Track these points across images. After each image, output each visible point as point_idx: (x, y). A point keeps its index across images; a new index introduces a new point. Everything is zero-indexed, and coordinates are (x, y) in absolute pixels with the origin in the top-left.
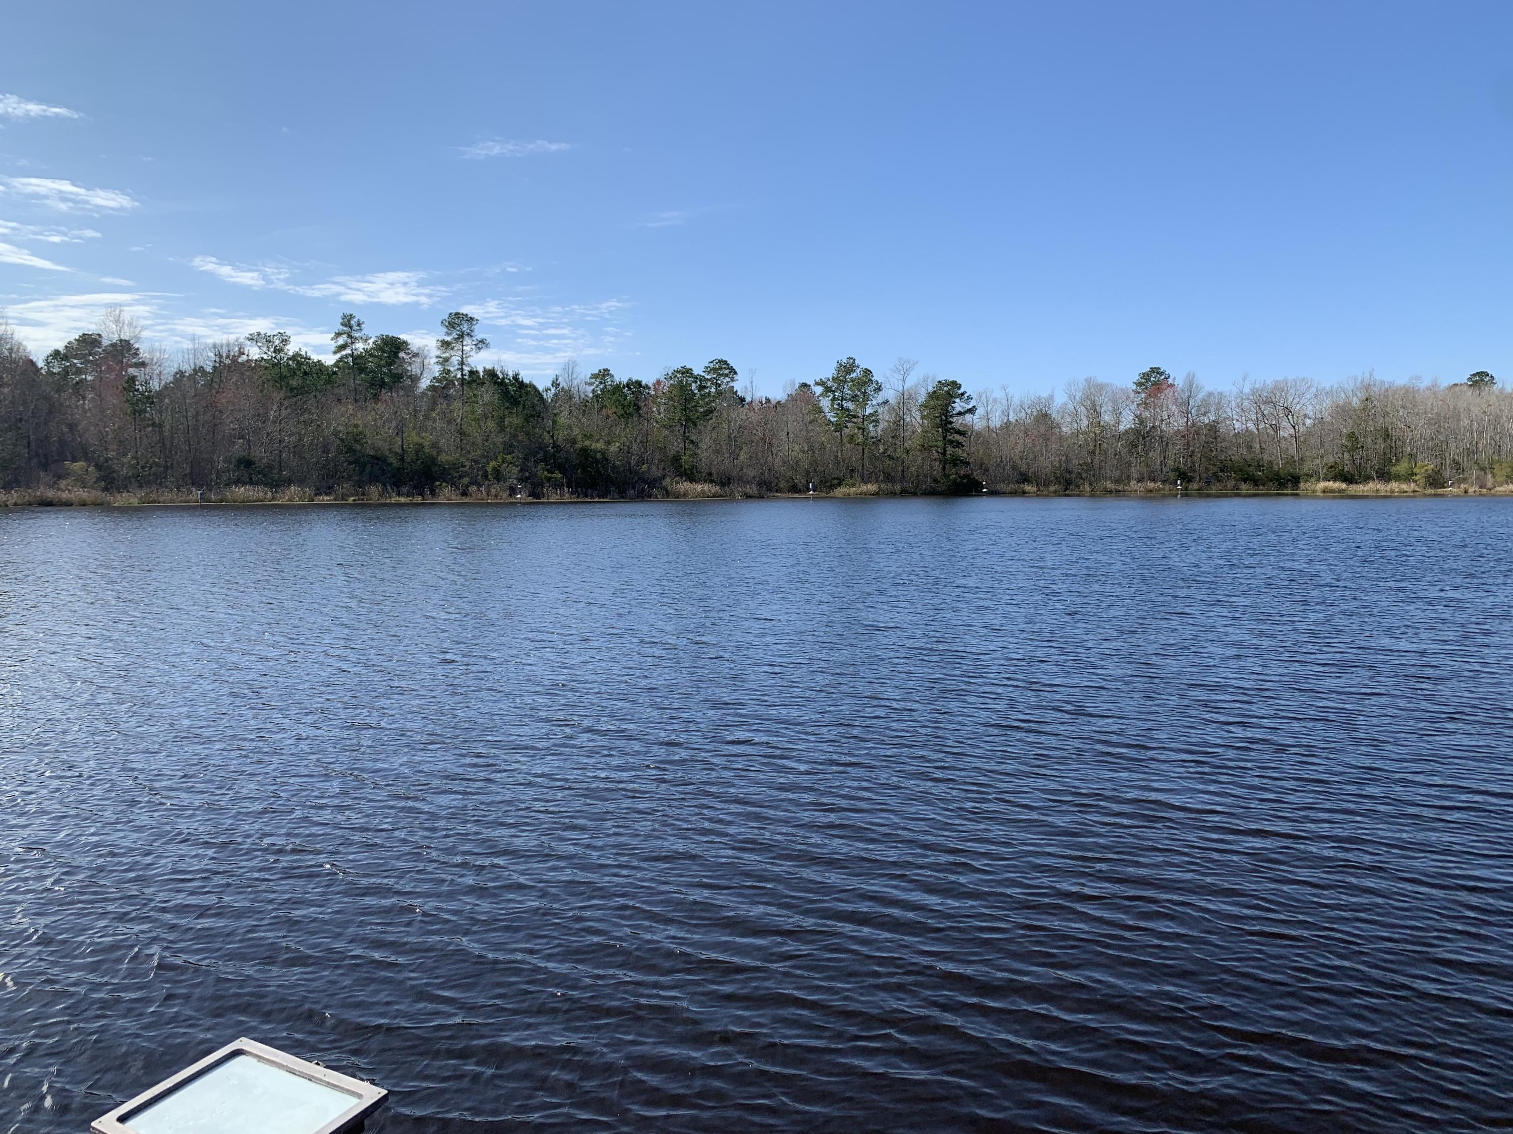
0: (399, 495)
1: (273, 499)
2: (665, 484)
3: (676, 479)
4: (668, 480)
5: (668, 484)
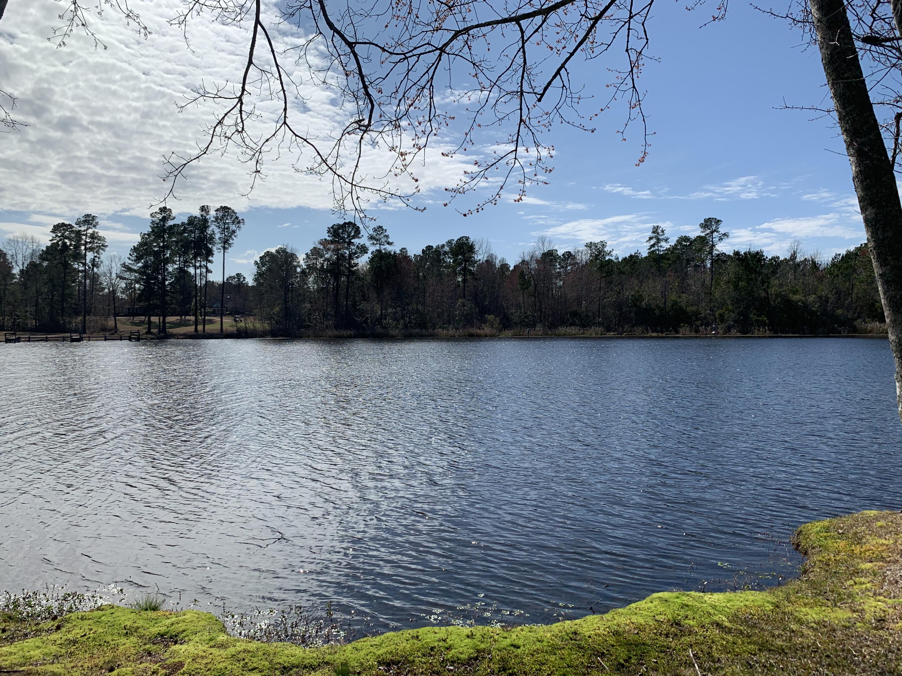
0: (652, 332)
1: (583, 334)
2: (855, 323)
3: (867, 320)
4: (859, 321)
5: (858, 323)
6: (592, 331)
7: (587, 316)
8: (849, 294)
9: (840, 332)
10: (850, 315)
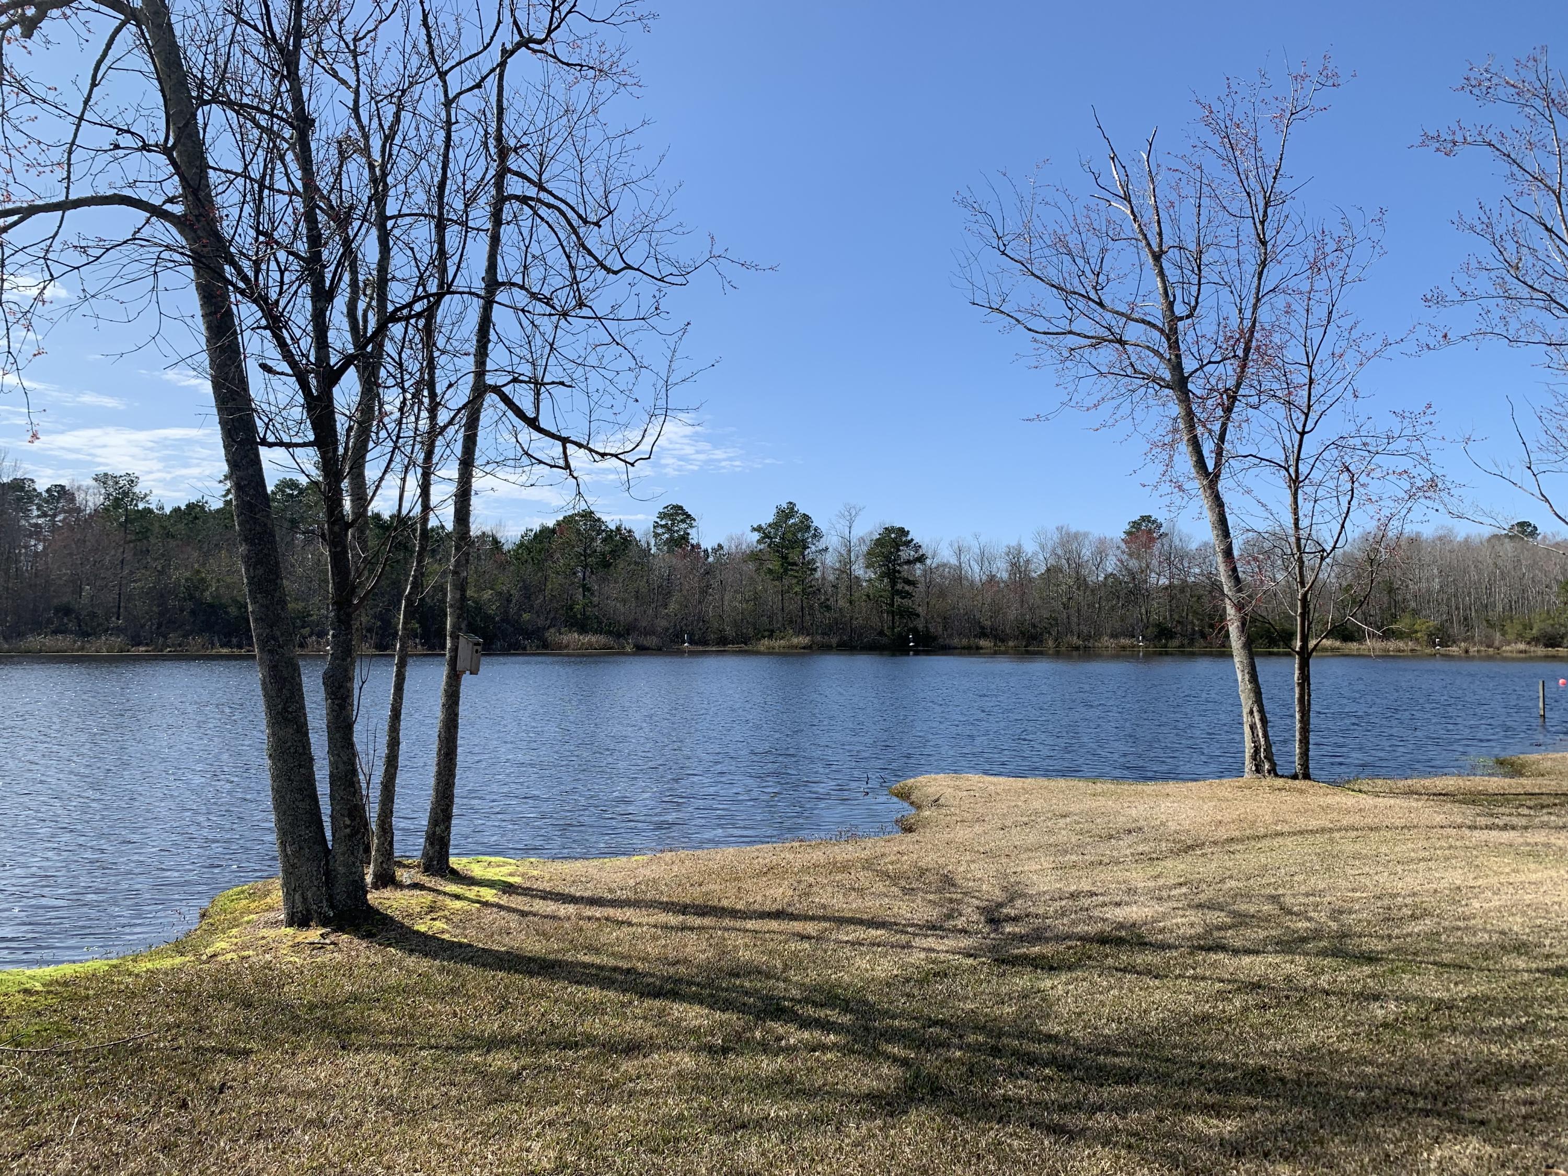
0: (222, 646)
2: (547, 634)
3: (563, 630)
4: (552, 630)
5: (551, 635)
6: (101, 645)
7: (93, 615)
8: (541, 590)
9: (525, 648)
10: (541, 622)
